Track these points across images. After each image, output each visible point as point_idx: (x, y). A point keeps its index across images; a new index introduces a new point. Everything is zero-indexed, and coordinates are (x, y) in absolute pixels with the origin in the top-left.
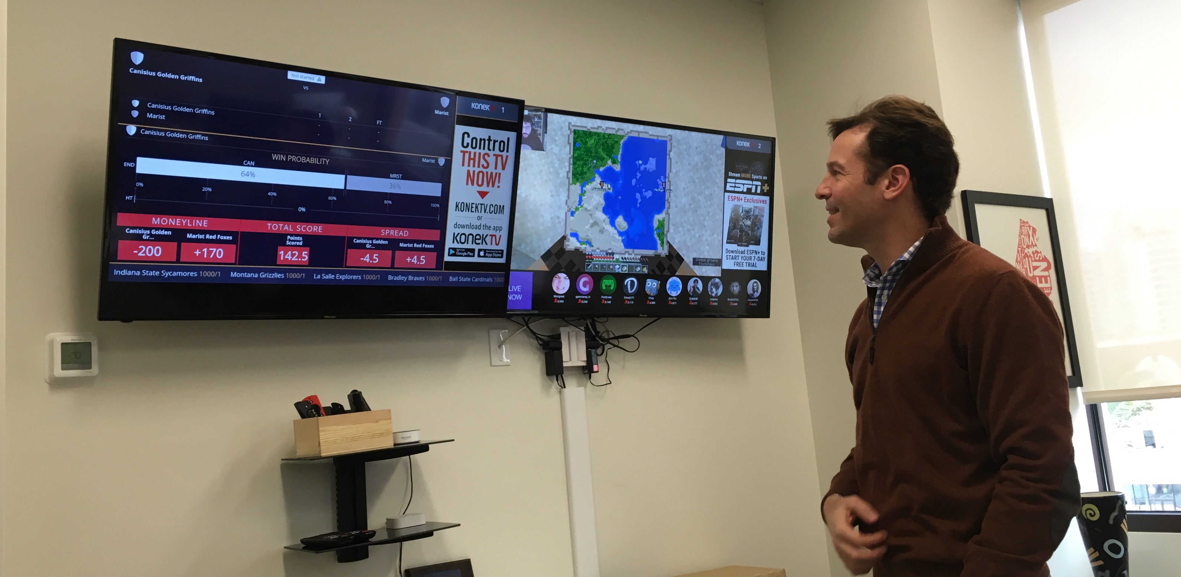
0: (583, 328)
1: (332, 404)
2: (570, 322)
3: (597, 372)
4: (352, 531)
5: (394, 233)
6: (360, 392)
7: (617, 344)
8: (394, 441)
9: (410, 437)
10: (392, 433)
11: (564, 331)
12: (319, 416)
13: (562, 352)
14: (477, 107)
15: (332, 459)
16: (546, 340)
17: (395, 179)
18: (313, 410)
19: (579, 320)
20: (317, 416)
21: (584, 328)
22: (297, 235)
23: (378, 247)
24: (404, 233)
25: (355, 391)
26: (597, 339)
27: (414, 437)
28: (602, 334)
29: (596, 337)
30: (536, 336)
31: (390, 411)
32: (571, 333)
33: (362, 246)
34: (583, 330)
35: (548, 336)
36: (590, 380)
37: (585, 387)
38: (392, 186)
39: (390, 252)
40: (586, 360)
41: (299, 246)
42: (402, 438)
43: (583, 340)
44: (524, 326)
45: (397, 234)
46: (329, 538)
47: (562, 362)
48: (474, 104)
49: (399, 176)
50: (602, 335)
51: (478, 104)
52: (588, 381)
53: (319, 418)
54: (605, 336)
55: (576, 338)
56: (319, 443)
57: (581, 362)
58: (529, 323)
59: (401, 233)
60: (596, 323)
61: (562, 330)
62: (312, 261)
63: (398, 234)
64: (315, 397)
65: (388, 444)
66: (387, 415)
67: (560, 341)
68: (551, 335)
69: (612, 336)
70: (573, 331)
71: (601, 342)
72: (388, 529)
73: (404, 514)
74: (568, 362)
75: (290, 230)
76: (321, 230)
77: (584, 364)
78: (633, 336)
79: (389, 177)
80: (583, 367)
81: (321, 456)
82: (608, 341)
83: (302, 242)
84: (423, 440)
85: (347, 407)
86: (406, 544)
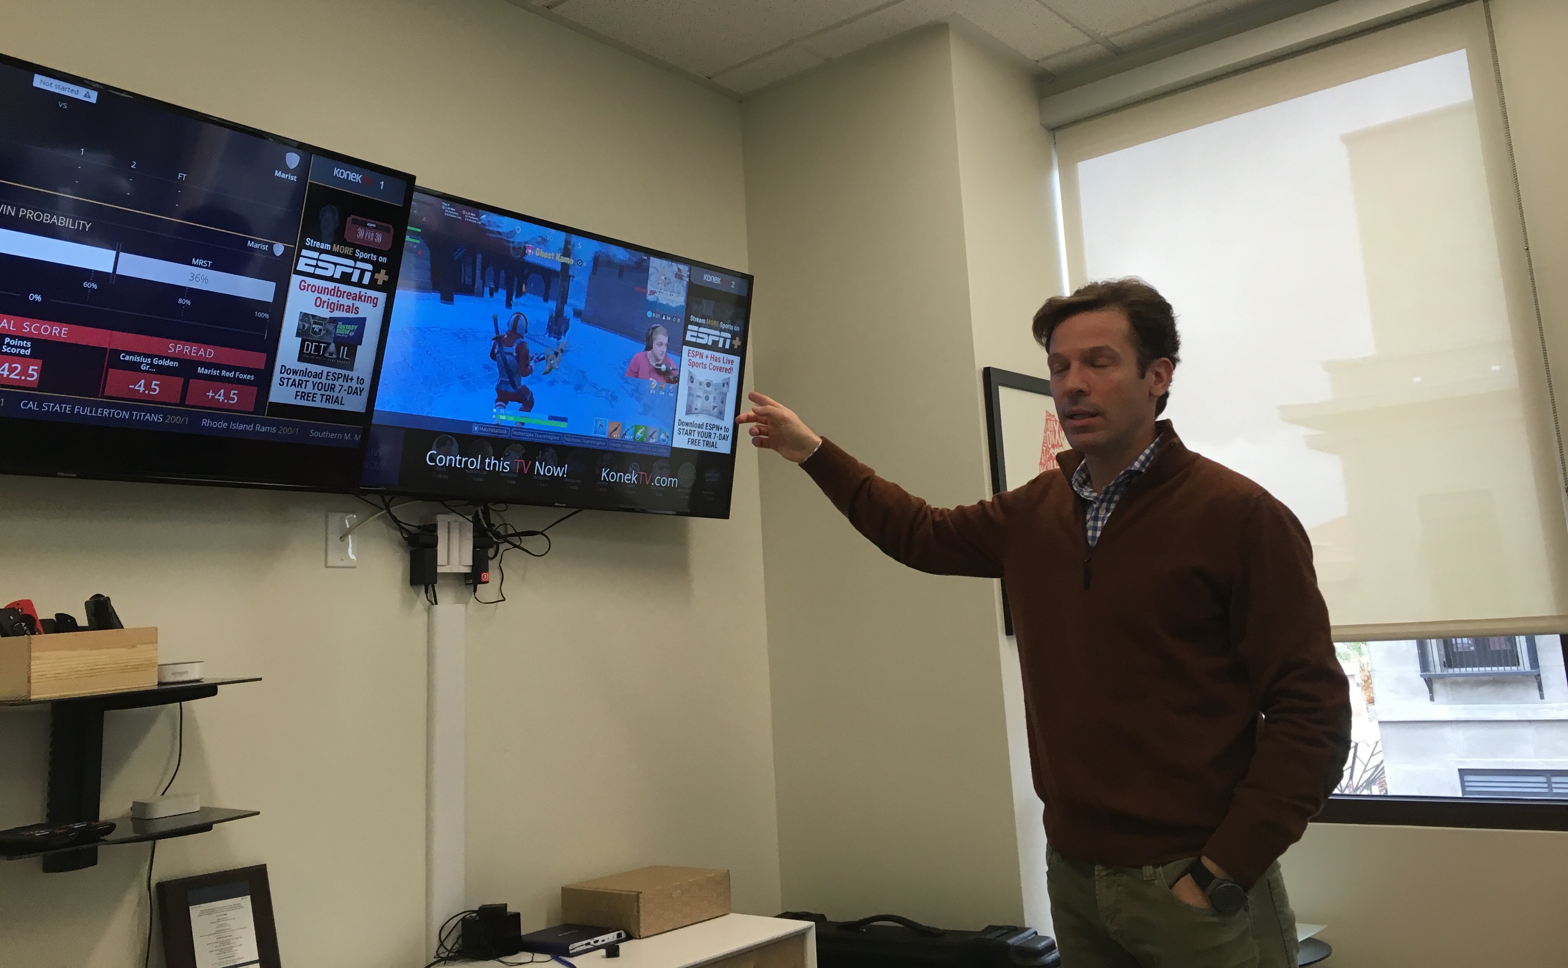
0: (470, 517)
1: (57, 615)
2: (452, 508)
3: (487, 582)
4: (73, 823)
5: (190, 351)
6: (108, 598)
7: (518, 544)
8: (158, 678)
9: (187, 672)
10: (156, 665)
11: (442, 521)
12: (34, 634)
13: (437, 550)
14: (342, 175)
15: (49, 706)
16: (413, 533)
17: (200, 266)
18: (23, 624)
19: (466, 505)
20: (29, 633)
21: (473, 517)
22: (22, 338)
23: (161, 371)
24: (207, 353)
25: (98, 596)
26: (490, 534)
27: (194, 673)
28: (497, 528)
29: (488, 532)
30: (400, 526)
31: (156, 629)
32: (453, 524)
33: (135, 367)
34: (471, 519)
35: (418, 527)
36: (474, 594)
37: (466, 603)
38: (195, 277)
39: (180, 381)
40: (472, 564)
41: (25, 356)
42: (173, 674)
43: (470, 535)
44: (383, 509)
45: (194, 353)
46: (31, 834)
47: (435, 565)
48: (339, 170)
49: (208, 263)
50: (497, 530)
51: (344, 171)
52: (471, 594)
53: (33, 637)
54: (501, 530)
55: (460, 531)
56: (29, 678)
57: (465, 568)
58: (390, 505)
59: (202, 352)
60: (491, 512)
61: (440, 518)
62: (44, 382)
63: (197, 353)
64: (28, 603)
65: (148, 682)
66: (150, 636)
67: (435, 534)
68: (422, 525)
69: (511, 531)
70: (456, 521)
71: (495, 540)
72: (133, 819)
73: (163, 794)
74: (445, 566)
75: (11, 329)
76: (64, 334)
77: (468, 570)
78: (542, 533)
79: (190, 264)
80: (466, 574)
81: (30, 700)
82: (505, 538)
83: (30, 349)
84: (208, 678)
85: (82, 620)
86: (160, 843)
